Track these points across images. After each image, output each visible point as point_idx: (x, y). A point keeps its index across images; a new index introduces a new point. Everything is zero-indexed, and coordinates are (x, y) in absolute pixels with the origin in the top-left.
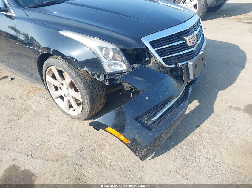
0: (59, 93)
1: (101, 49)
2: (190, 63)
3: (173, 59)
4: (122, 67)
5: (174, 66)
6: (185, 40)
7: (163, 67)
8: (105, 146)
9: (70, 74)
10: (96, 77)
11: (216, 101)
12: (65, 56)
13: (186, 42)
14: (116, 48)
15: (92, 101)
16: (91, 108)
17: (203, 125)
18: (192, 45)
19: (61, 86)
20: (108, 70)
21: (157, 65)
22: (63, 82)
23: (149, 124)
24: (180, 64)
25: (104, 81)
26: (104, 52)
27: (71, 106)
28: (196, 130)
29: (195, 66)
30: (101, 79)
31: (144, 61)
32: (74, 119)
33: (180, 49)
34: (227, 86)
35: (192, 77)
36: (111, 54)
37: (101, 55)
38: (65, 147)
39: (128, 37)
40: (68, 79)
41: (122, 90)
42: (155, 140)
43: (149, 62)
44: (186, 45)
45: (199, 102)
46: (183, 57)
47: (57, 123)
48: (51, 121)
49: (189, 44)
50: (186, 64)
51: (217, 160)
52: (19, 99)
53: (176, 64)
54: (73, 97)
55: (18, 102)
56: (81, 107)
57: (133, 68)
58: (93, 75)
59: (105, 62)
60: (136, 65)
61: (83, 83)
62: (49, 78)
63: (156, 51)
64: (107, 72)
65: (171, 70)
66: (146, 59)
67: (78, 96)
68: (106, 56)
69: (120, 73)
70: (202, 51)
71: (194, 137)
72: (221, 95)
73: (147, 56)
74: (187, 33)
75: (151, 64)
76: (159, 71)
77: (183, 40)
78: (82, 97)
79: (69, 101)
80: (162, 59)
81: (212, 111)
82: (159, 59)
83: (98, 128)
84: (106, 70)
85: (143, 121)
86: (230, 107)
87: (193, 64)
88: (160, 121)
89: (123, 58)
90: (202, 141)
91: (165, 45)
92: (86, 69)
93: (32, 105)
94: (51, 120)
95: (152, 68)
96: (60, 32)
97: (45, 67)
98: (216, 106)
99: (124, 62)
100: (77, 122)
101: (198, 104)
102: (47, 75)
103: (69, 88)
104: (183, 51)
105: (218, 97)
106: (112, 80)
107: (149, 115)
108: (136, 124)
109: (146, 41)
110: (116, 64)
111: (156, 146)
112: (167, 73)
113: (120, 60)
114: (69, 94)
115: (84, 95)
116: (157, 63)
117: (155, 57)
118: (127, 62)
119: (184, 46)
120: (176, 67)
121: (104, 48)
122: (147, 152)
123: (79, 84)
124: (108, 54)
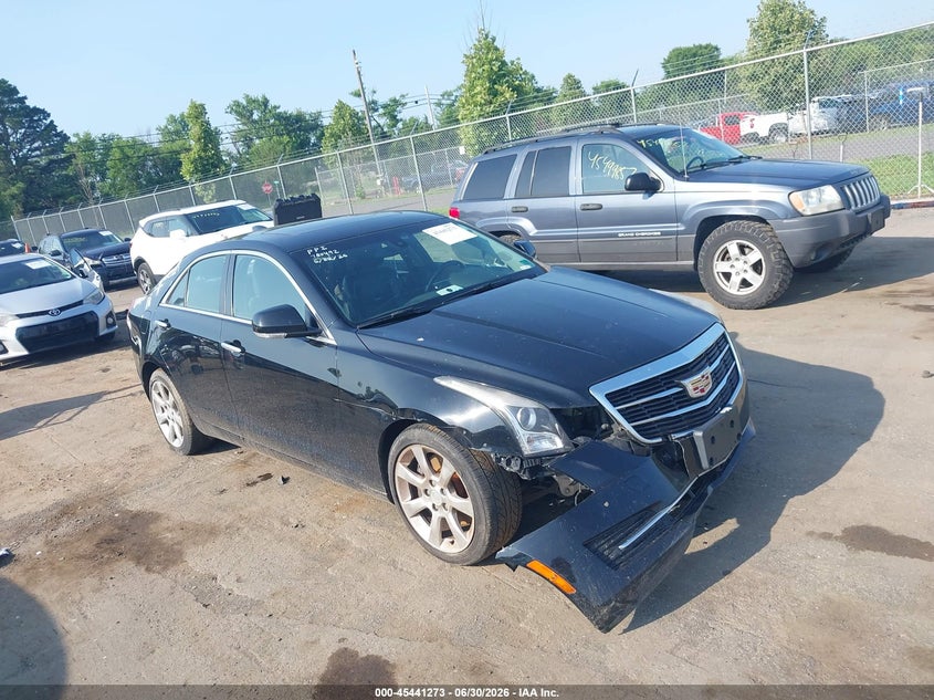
0: (422, 502)
1: (515, 410)
2: (698, 434)
3: (659, 426)
4: (553, 442)
5: (660, 440)
6: (683, 387)
7: (637, 443)
8: (524, 614)
9: (453, 461)
10: (503, 463)
11: (780, 520)
12: (446, 425)
13: (685, 390)
14: (542, 407)
15: (496, 515)
16: (491, 533)
17: (738, 571)
18: (700, 394)
19: (429, 487)
20: (527, 450)
21: (625, 439)
22: (433, 478)
23: (612, 557)
24: (675, 436)
25: (519, 471)
26: (519, 416)
27: (446, 533)
28: (722, 581)
29: (711, 440)
30: (514, 468)
31: (598, 431)
32: (453, 562)
33: (673, 406)
34: (812, 487)
35: (705, 464)
36: (533, 419)
37: (515, 422)
38: (440, 617)
39: (562, 386)
40: (447, 471)
41: (556, 496)
42: (626, 589)
43: (609, 431)
44: (687, 395)
45: (738, 522)
46: (681, 421)
47: (415, 573)
48: (401, 570)
49: (693, 394)
50: (689, 435)
51: (759, 633)
52: (315, 525)
53: (665, 436)
54: (454, 510)
55: (315, 532)
56: (470, 533)
57: (576, 446)
58: (499, 460)
59: (522, 435)
60: (581, 440)
61: (479, 477)
62: (402, 471)
63: (619, 411)
64: (526, 453)
65: (656, 447)
66: (603, 426)
67: (466, 506)
68: (524, 424)
69: (551, 455)
70: (729, 406)
71: (714, 594)
72: (795, 505)
73: (604, 419)
74: (688, 370)
75: (612, 437)
76: (629, 450)
77: (678, 385)
78: (476, 508)
79: (444, 521)
80: (634, 427)
81: (767, 540)
82: (628, 427)
83: (513, 565)
84: (523, 449)
85: (600, 549)
86: (811, 534)
87: (703, 436)
88: (636, 552)
89: (557, 425)
90: (731, 601)
91: (638, 399)
92: (485, 449)
93: (349, 539)
94: (399, 567)
95: (615, 444)
96: (437, 380)
97: (398, 447)
98: (777, 532)
99: (557, 434)
100: (457, 569)
101: (737, 526)
102: (399, 465)
103: (446, 491)
104: (680, 408)
105: (785, 512)
106: (534, 470)
107: (613, 538)
108: (586, 554)
109: (599, 393)
110: (544, 437)
111: (628, 602)
112: (648, 455)
113: (550, 429)
114: (444, 505)
115: (480, 503)
116: (624, 434)
117: (619, 424)
118: (564, 434)
119: (683, 399)
120: (667, 442)
121: (519, 408)
122: (612, 612)
123: (470, 482)
124: (528, 417)
